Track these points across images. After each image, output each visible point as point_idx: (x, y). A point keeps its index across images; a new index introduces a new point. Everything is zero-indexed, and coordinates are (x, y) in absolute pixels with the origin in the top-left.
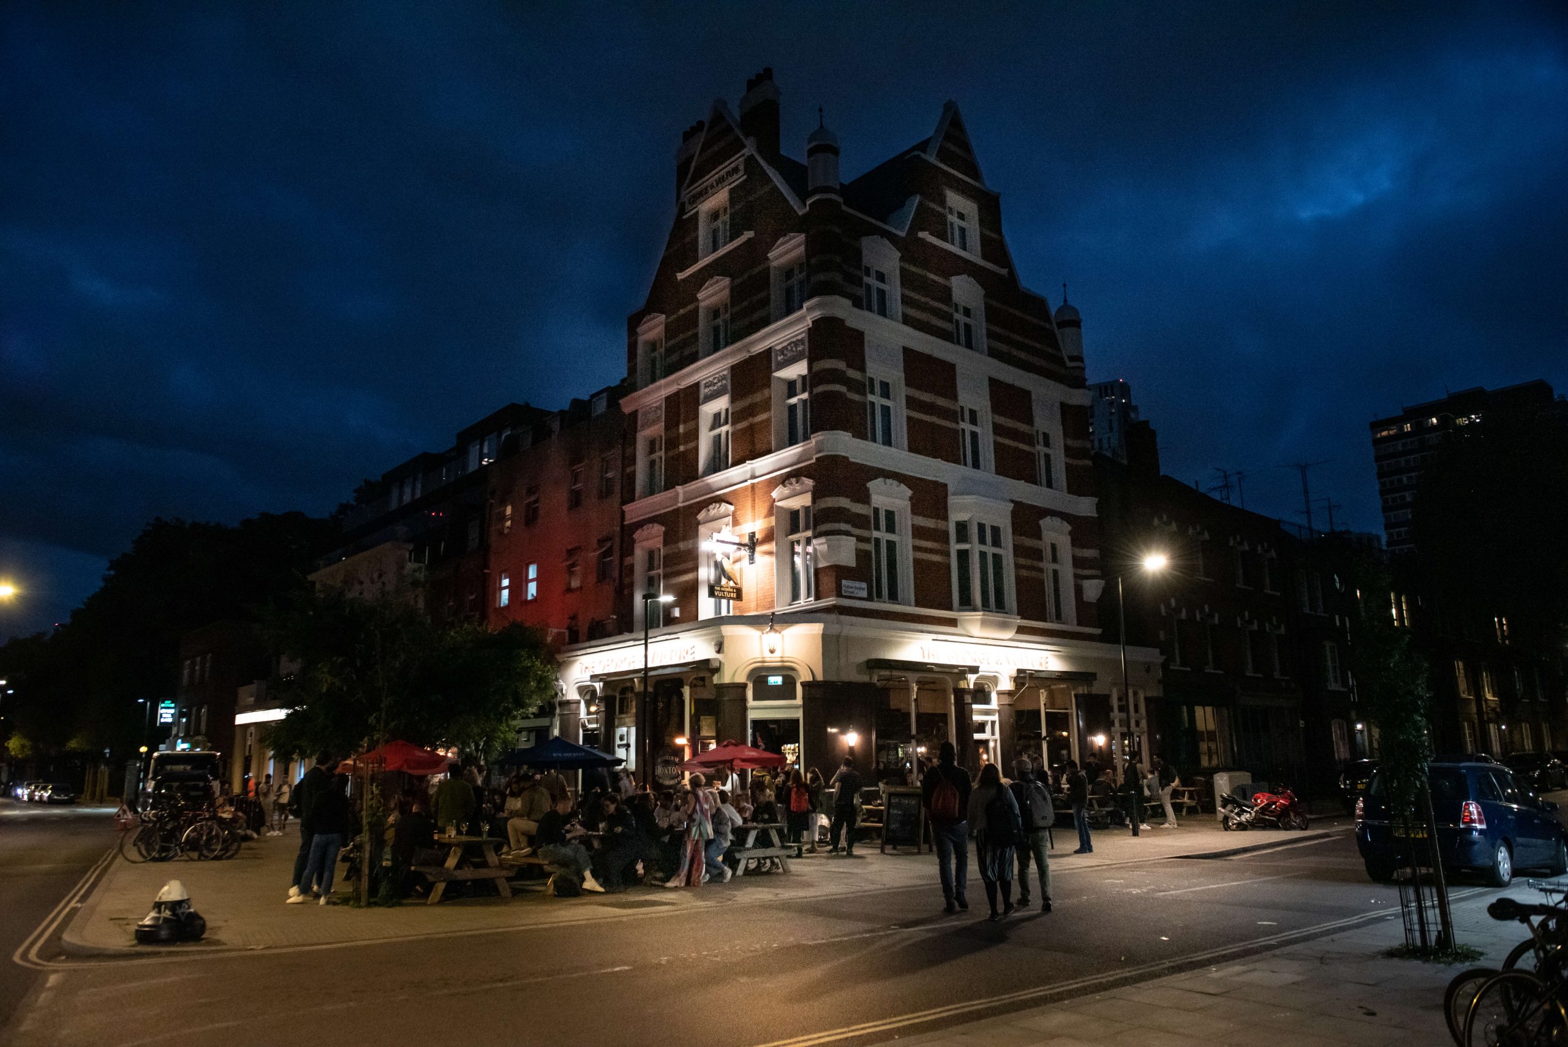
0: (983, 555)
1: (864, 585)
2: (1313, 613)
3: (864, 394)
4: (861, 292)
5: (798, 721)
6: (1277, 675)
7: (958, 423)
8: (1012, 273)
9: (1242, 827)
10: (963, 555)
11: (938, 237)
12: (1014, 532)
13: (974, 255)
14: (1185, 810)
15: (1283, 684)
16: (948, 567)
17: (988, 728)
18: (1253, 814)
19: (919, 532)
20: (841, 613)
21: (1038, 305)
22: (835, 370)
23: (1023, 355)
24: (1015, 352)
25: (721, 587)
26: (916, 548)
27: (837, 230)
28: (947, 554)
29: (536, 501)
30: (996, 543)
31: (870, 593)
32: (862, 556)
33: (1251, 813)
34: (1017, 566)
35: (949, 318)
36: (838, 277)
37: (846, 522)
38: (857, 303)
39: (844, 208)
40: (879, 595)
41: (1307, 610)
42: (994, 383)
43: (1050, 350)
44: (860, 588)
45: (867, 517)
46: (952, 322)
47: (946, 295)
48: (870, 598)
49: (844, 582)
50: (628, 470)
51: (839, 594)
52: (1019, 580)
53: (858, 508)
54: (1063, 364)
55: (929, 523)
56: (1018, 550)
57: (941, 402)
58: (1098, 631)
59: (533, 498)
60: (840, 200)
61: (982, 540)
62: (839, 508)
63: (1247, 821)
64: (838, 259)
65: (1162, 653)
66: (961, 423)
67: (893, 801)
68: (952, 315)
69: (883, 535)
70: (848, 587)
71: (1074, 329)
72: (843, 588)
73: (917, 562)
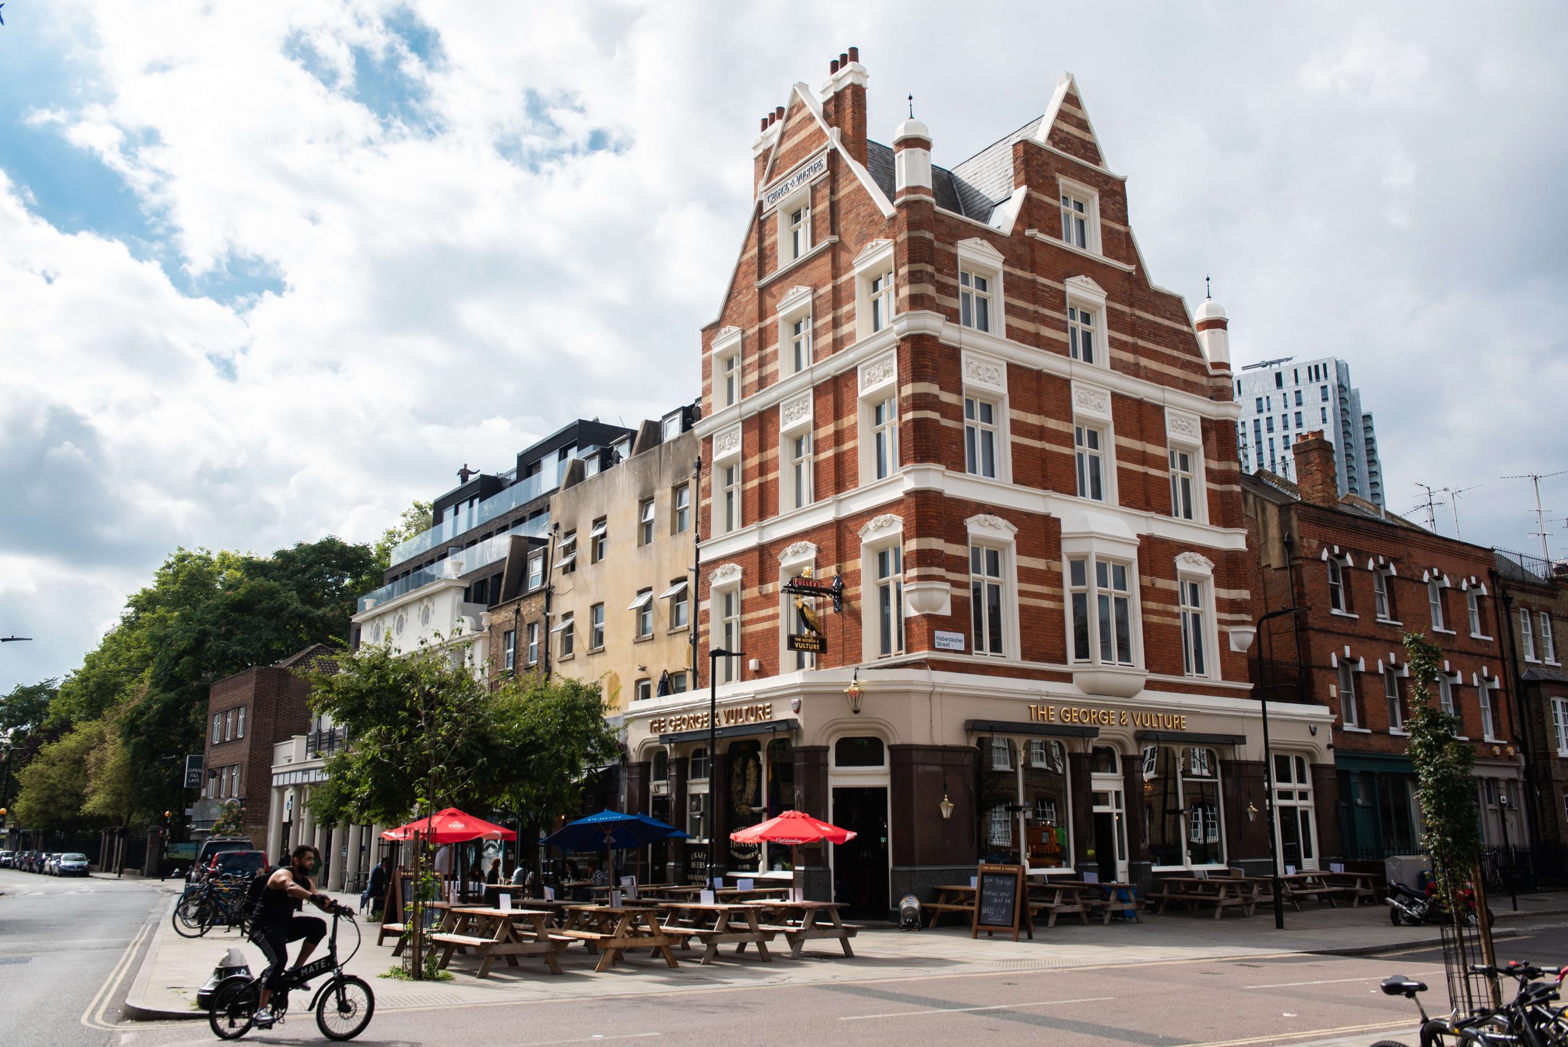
0: (1103, 599)
1: (961, 636)
2: (1540, 662)
3: (961, 419)
4: (958, 304)
5: (885, 789)
6: (1489, 738)
7: (1073, 447)
8: (1140, 269)
9: (1413, 922)
10: (1080, 600)
11: (1050, 234)
12: (1142, 572)
13: (1095, 249)
14: (1356, 900)
15: (1497, 750)
16: (1061, 613)
17: (1112, 799)
18: (1427, 907)
19: (1025, 575)
20: (933, 669)
21: (1174, 306)
22: (927, 395)
23: (1154, 365)
24: (1144, 362)
25: (802, 638)
26: (1021, 593)
27: (929, 235)
28: (1061, 599)
29: (604, 536)
30: (1121, 584)
31: (968, 645)
32: (958, 604)
33: (1424, 906)
34: (1145, 611)
35: (1062, 327)
36: (930, 290)
37: (939, 566)
38: (952, 316)
39: (938, 208)
40: (980, 647)
41: (1530, 658)
42: (1118, 399)
43: (1188, 357)
44: (955, 640)
45: (965, 560)
46: (1066, 332)
47: (1059, 300)
48: (968, 651)
49: (938, 633)
50: (703, 503)
51: (932, 647)
52: (1147, 627)
53: (953, 550)
54: (1205, 373)
55: (1039, 564)
56: (1146, 593)
57: (1052, 424)
58: (1250, 686)
59: (601, 531)
60: (932, 200)
61: (1102, 582)
62: (931, 550)
63: (1420, 914)
64: (930, 269)
65: (1332, 712)
66: (1077, 446)
67: (986, 880)
68: (1066, 323)
69: (985, 578)
70: (942, 639)
71: (1220, 331)
72: (936, 641)
73: (1023, 609)
